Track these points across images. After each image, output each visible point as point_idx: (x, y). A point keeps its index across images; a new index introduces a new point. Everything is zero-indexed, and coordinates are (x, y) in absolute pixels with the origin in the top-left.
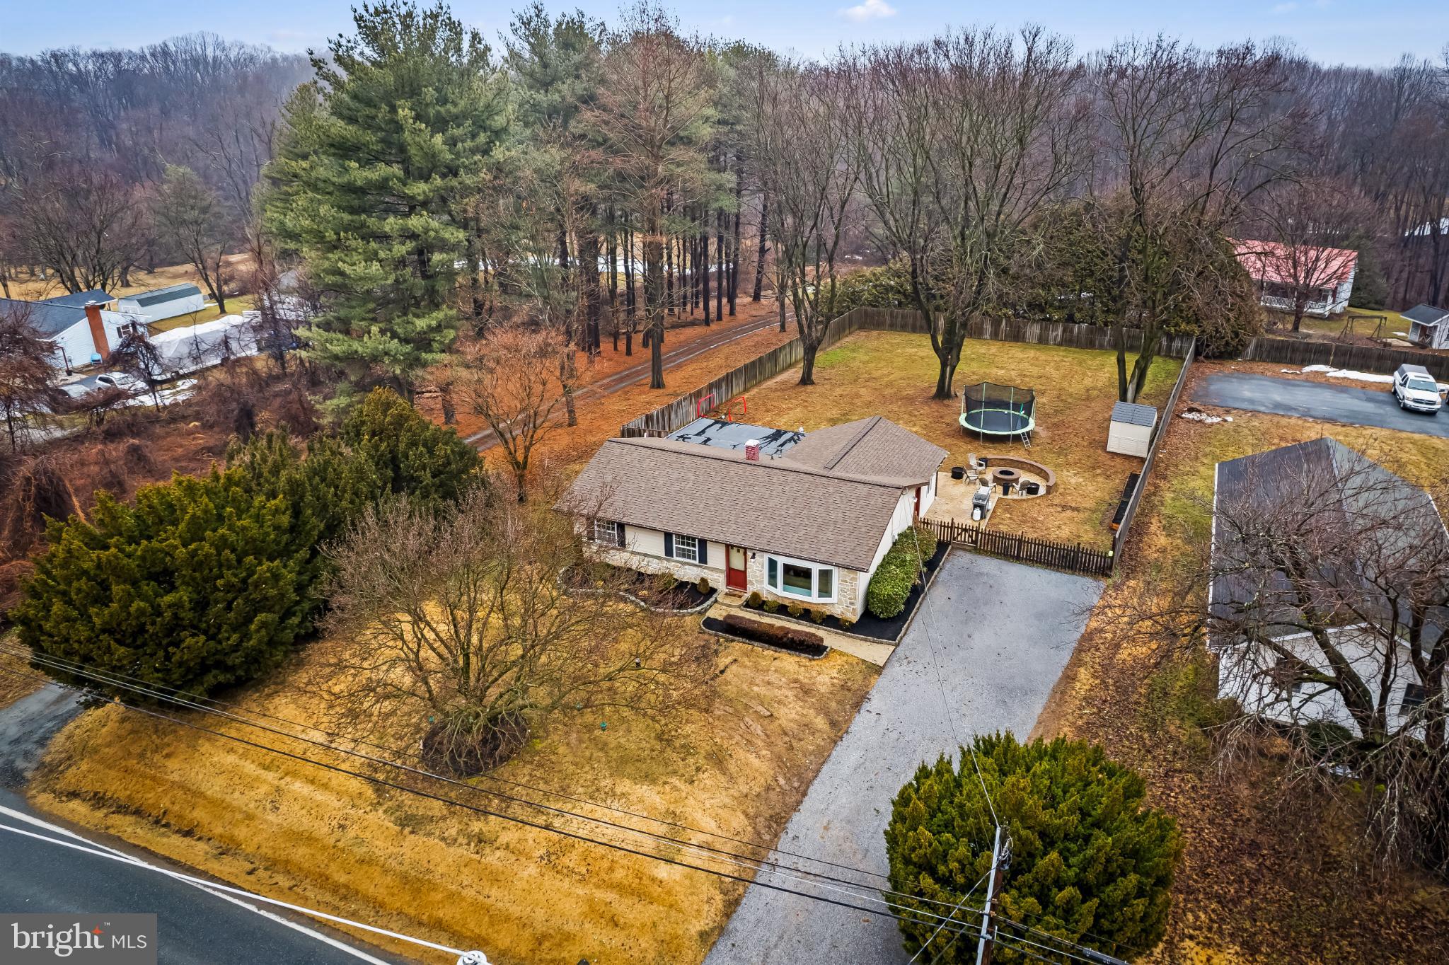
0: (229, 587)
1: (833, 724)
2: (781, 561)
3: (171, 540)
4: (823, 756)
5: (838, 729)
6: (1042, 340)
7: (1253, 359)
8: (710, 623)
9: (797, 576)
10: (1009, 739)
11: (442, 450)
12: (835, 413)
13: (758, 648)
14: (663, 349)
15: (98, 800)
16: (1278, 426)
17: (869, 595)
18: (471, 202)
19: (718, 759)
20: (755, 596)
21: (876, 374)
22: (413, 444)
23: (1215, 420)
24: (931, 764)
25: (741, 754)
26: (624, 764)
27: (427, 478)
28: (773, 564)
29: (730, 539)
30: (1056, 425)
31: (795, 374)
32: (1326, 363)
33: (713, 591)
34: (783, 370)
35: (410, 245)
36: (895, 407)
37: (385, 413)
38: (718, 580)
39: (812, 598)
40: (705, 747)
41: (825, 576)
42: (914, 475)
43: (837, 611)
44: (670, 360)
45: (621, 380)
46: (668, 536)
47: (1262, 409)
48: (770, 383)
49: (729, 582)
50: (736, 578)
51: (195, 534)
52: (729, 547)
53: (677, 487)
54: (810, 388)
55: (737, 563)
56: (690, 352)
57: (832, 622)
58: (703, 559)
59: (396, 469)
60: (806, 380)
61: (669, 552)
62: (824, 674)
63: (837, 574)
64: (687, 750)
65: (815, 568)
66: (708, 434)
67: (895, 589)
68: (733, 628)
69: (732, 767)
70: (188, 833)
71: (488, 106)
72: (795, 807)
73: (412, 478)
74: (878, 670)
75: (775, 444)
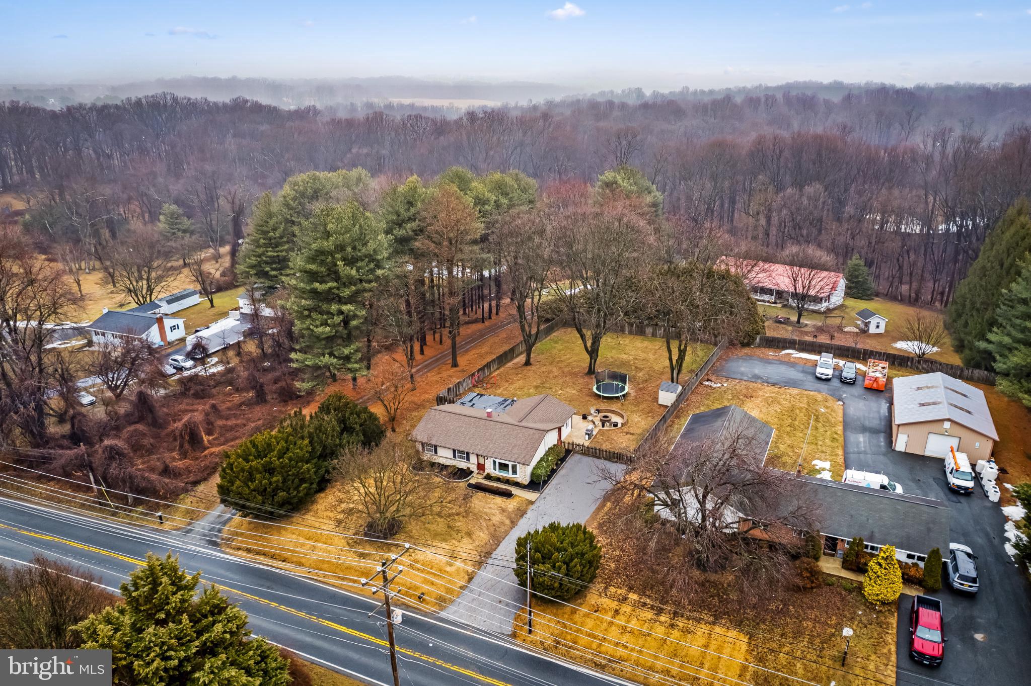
0: (293, 474)
1: (512, 522)
2: (497, 461)
3: (273, 457)
4: (507, 533)
5: (514, 523)
6: (654, 335)
7: (759, 346)
8: (470, 485)
9: (503, 467)
10: (559, 524)
11: (363, 416)
12: (538, 383)
13: (487, 495)
14: (458, 339)
15: (249, 551)
16: (747, 388)
17: (532, 474)
18: (367, 295)
19: (469, 534)
20: (488, 474)
21: (563, 358)
22: (352, 414)
23: (718, 385)
24: (532, 532)
25: (477, 532)
26: (436, 535)
27: (357, 427)
28: (494, 462)
29: (478, 452)
30: (640, 389)
31: (522, 359)
32: (794, 349)
33: (472, 472)
34: (518, 356)
35: (341, 317)
36: (567, 379)
37: (340, 401)
38: (474, 468)
39: (509, 475)
40: (465, 530)
41: (514, 467)
42: (558, 422)
43: (519, 480)
44: (462, 347)
45: (437, 360)
46: (454, 451)
47: (745, 378)
48: (510, 364)
49: (479, 468)
50: (481, 467)
51: (281, 456)
52: (478, 456)
53: (458, 430)
54: (529, 367)
55: (481, 461)
56: (472, 341)
57: (517, 484)
58: (468, 459)
59: (345, 424)
60: (528, 363)
61: (455, 456)
62: (511, 505)
63: (518, 466)
64: (459, 531)
65: (510, 464)
66: (473, 402)
67: (542, 472)
68: (479, 487)
69: (474, 537)
70: (284, 561)
71: (374, 250)
72: (495, 550)
73: (351, 428)
74: (532, 503)
75: (503, 406)
